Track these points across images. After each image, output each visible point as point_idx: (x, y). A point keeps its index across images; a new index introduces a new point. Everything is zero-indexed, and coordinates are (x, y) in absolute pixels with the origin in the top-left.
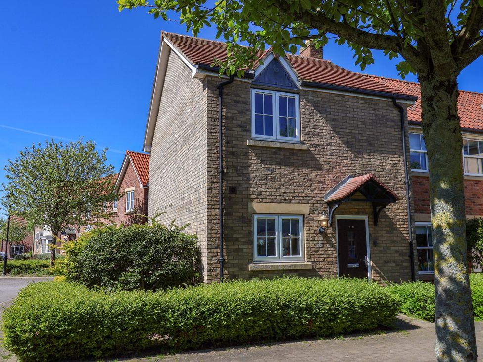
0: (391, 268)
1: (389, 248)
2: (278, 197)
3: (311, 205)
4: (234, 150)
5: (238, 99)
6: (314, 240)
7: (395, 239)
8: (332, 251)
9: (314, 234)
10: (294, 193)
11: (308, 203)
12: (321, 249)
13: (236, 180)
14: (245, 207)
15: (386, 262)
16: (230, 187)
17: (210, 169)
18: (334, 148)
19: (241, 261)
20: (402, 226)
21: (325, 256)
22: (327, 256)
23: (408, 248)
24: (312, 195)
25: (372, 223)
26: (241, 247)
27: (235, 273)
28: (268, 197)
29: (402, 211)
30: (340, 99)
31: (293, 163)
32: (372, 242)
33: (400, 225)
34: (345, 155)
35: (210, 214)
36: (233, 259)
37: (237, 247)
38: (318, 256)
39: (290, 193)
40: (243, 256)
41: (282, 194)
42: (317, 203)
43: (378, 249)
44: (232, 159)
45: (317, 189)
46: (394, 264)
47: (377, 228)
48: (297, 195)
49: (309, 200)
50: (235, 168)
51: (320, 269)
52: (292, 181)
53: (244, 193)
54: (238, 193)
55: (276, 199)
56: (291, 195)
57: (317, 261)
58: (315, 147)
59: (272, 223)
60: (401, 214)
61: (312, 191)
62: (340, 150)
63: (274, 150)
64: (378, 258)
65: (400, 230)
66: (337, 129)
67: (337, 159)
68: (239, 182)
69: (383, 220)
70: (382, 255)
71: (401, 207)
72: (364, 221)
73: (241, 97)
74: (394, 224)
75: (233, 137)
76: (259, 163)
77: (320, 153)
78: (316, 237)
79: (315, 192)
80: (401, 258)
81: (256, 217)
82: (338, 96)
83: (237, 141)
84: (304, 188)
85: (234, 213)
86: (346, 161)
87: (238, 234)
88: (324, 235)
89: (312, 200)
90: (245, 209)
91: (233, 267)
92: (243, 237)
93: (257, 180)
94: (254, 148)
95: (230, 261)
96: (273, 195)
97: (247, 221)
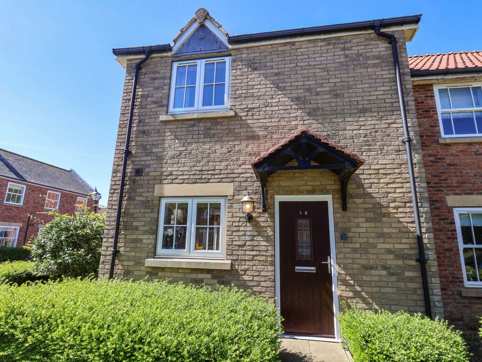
0: (377, 278)
1: (374, 246)
2: (191, 177)
3: (237, 184)
4: (146, 128)
6: (238, 231)
7: (385, 230)
8: (267, 246)
9: (239, 221)
10: (214, 170)
11: (233, 181)
12: (248, 243)
14: (150, 190)
15: (366, 268)
16: (136, 169)
17: (118, 152)
18: (276, 108)
19: (139, 254)
20: (400, 210)
21: (254, 253)
22: (258, 253)
23: (416, 246)
24: (240, 171)
26: (140, 237)
27: (131, 268)
28: (179, 177)
29: (400, 185)
30: (288, 47)
32: (338, 234)
33: (397, 208)
34: (292, 115)
35: (110, 199)
36: (130, 251)
37: (135, 237)
38: (243, 253)
39: (208, 170)
40: (142, 248)
41: (197, 173)
42: (246, 181)
43: (351, 245)
45: (247, 162)
46: (384, 273)
47: (348, 214)
48: (217, 172)
49: (234, 178)
50: (144, 147)
51: (245, 271)
52: (212, 156)
53: (151, 174)
54: (143, 174)
55: (189, 179)
56: (210, 172)
57: (241, 260)
58: (248, 111)
59: (184, 208)
60: (398, 190)
61: (240, 166)
62: (285, 110)
63: (192, 122)
64: (350, 261)
65: (396, 216)
66: (281, 85)
67: (279, 121)
69: (359, 201)
70: (358, 256)
71: (397, 180)
72: (326, 203)
74: (382, 206)
76: (173, 139)
77: (255, 117)
78: (241, 226)
79: (243, 167)
80: (400, 262)
82: (285, 44)
84: (228, 162)
86: (293, 123)
87: (139, 222)
88: (254, 223)
89: (239, 177)
90: (150, 192)
91: (128, 260)
92: (144, 226)
93: (167, 158)
94: (168, 123)
95: (126, 253)
96: (186, 175)
97: (151, 206)
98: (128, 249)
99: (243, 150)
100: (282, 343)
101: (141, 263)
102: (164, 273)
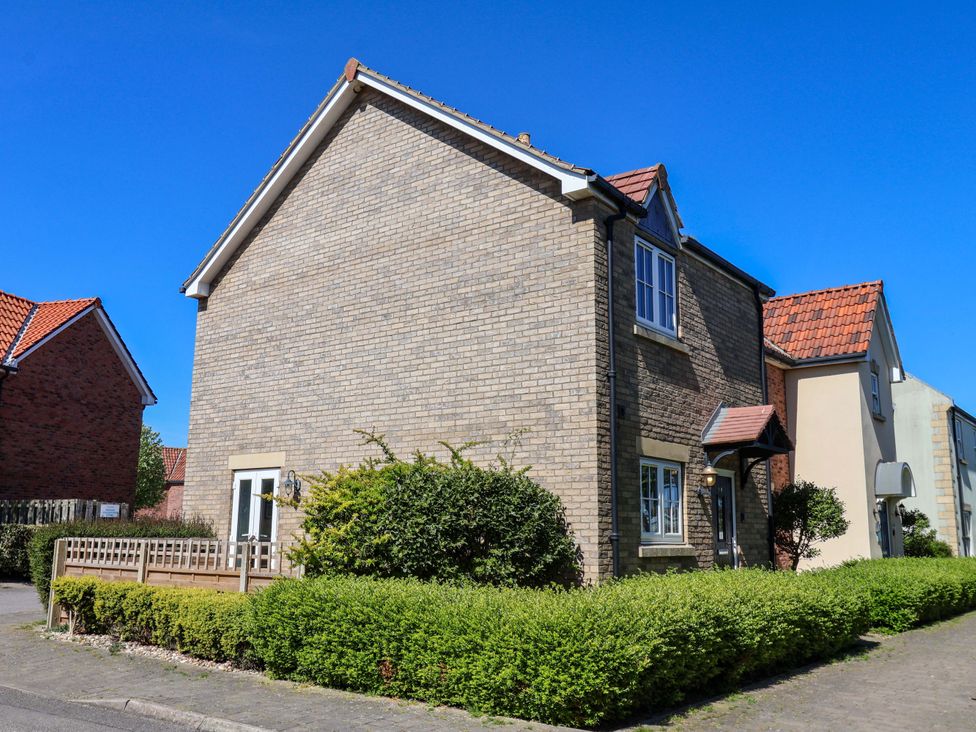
0: (754, 558)
1: (753, 526)
2: (662, 431)
3: (691, 448)
4: (621, 339)
5: (624, 249)
6: (694, 508)
7: (757, 511)
8: (709, 527)
9: (694, 496)
10: (676, 425)
12: (700, 524)
13: (624, 394)
14: (633, 443)
15: (751, 548)
16: (618, 405)
17: (599, 370)
18: (708, 355)
19: (631, 541)
20: (762, 491)
21: (702, 535)
22: (705, 535)
23: (767, 526)
24: (691, 431)
25: (738, 483)
26: (630, 515)
27: (626, 561)
28: (654, 430)
30: (712, 275)
31: (674, 373)
32: (739, 515)
33: (760, 489)
34: (716, 369)
35: (599, 451)
36: (623, 536)
37: (626, 514)
38: (697, 535)
39: (673, 425)
40: (632, 531)
41: (666, 426)
42: (696, 445)
43: (744, 526)
44: (620, 356)
45: (695, 421)
47: (743, 493)
48: (678, 428)
49: (689, 439)
50: (623, 371)
51: (699, 556)
52: (673, 404)
53: (632, 418)
54: (626, 417)
55: (660, 433)
56: (674, 428)
57: (697, 544)
58: (693, 351)
60: (761, 472)
61: (691, 424)
62: (713, 360)
63: (658, 348)
64: (745, 541)
65: (760, 497)
66: (709, 325)
67: (710, 374)
68: (627, 399)
69: (748, 480)
70: (748, 536)
72: (730, 479)
73: (625, 246)
74: (755, 487)
75: (619, 316)
76: (645, 368)
77: (697, 361)
78: (695, 503)
79: (693, 426)
80: (762, 542)
81: (642, 462)
82: (711, 270)
83: (623, 323)
84: (684, 417)
85: (623, 454)
86: (717, 380)
88: (702, 499)
90: (633, 446)
91: (623, 549)
94: (640, 340)
95: (620, 539)
98: (621, 533)
101: (634, 552)
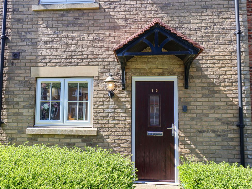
0: (207, 139)
1: (207, 115)
2: (63, 60)
3: (101, 67)
4: (20, 16)
6: (103, 105)
7: (216, 104)
8: (126, 116)
9: (103, 97)
10: (82, 55)
11: (98, 65)
12: (110, 114)
13: (20, 46)
14: (27, 71)
15: (200, 132)
16: (13, 53)
19: (20, 125)
20: (228, 88)
21: (116, 122)
22: (118, 122)
23: (238, 115)
24: (104, 56)
25: (182, 85)
26: (20, 110)
27: (14, 136)
28: (53, 61)
29: (230, 69)
31: (82, 24)
32: (181, 107)
33: (226, 86)
34: (148, 9)
36: (13, 122)
37: (16, 110)
38: (107, 122)
39: (77, 55)
40: (23, 119)
41: (68, 57)
42: (109, 65)
43: (190, 115)
44: (17, 26)
45: (110, 49)
46: (213, 135)
47: (188, 91)
48: (84, 57)
49: (99, 62)
50: (20, 34)
51: (108, 136)
52: (80, 43)
53: (27, 58)
54: (20, 58)
55: (61, 62)
56: (79, 57)
57: (105, 128)
58: (110, 4)
59: (57, 87)
60: (228, 73)
61: (104, 52)
63: (62, 13)
64: (189, 127)
65: (225, 92)
67: (137, 14)
68: (23, 48)
69: (197, 81)
70: (195, 123)
71: (228, 65)
72: (172, 83)
74: (214, 85)
75: (19, 4)
76: (45, 27)
77: (117, 10)
78: (105, 101)
79: (107, 52)
80: (225, 127)
81: (39, 82)
83: (24, 7)
84: (94, 49)
85: (15, 78)
86: (148, 16)
87: (19, 98)
88: (116, 99)
89: (103, 61)
90: (27, 73)
91: (12, 129)
92: (24, 101)
93: (41, 44)
94: (40, 13)
95: (9, 124)
96: (58, 59)
97: (28, 85)
98: (11, 121)
99: (106, 38)
100: (136, 187)
101: (23, 131)
102: (43, 139)
